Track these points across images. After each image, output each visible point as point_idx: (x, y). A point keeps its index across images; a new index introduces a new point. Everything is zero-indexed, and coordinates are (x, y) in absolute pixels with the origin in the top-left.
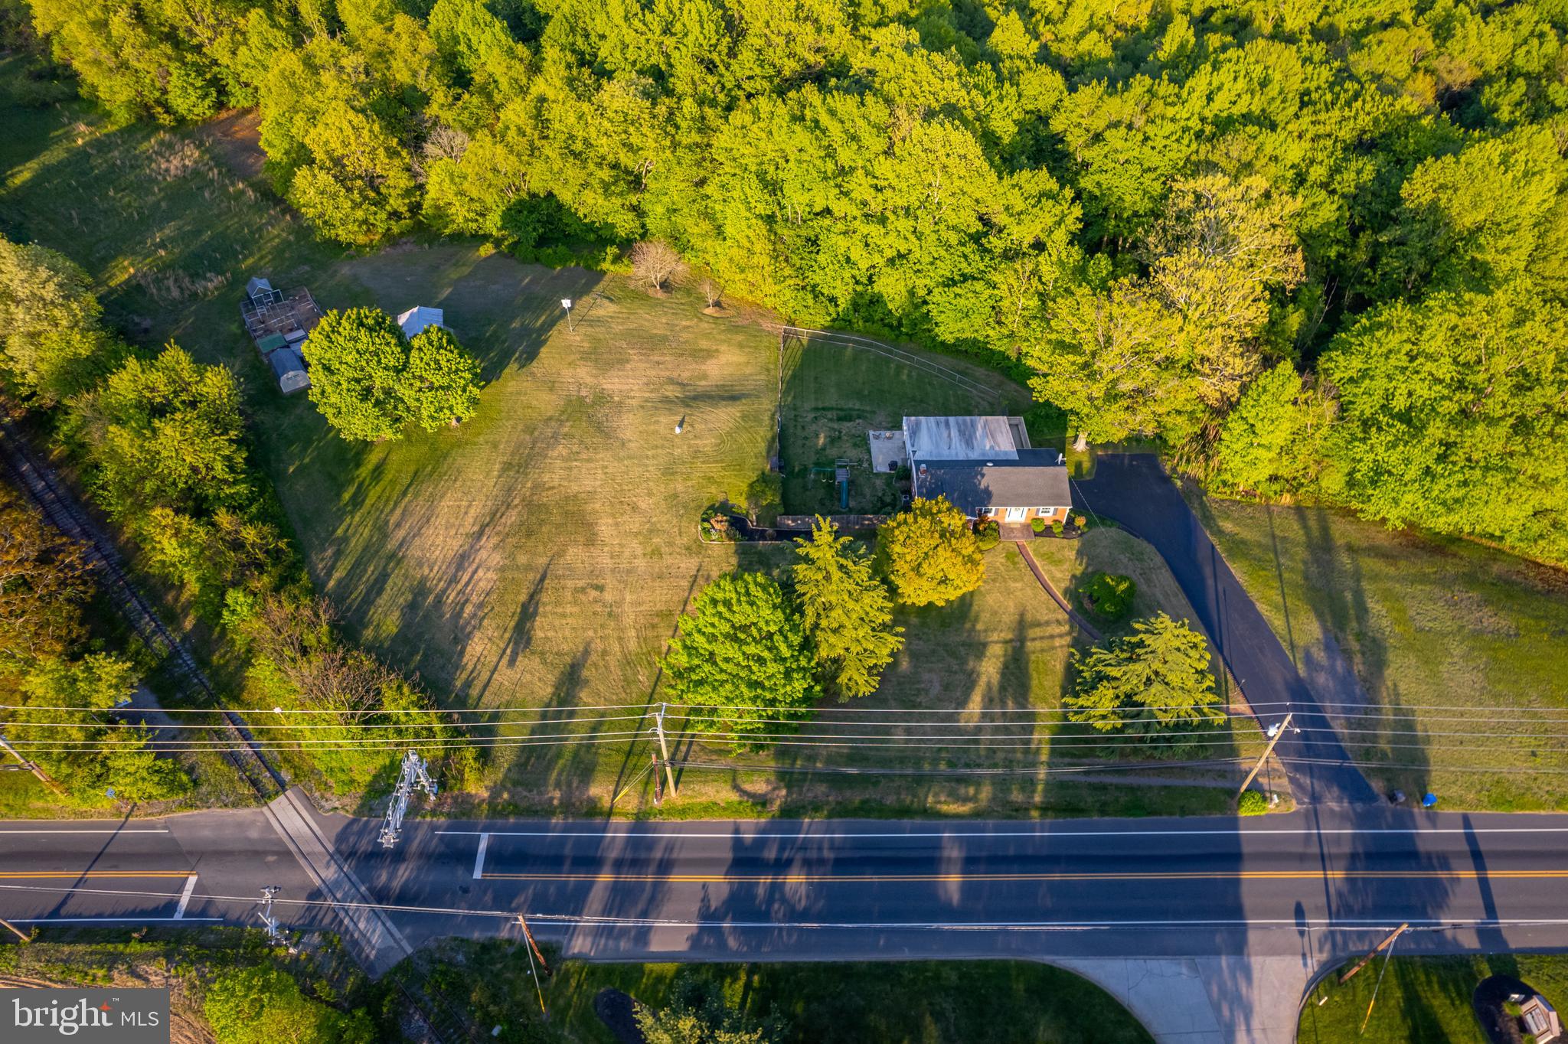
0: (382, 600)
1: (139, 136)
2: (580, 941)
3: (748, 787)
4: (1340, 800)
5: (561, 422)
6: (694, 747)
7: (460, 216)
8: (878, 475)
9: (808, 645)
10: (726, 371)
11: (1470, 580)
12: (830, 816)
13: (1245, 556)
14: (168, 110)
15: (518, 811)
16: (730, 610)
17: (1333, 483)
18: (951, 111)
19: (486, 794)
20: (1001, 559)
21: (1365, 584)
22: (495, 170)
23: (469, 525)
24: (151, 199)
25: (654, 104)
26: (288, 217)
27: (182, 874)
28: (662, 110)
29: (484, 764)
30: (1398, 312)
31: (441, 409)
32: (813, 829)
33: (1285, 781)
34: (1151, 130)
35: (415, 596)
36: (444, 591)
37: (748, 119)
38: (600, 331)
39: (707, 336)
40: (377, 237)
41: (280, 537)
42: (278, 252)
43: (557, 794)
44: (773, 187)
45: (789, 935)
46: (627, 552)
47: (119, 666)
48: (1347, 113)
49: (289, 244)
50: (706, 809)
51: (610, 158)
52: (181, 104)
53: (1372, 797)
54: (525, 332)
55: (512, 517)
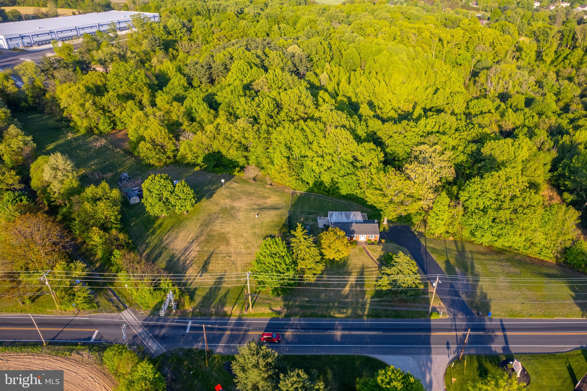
0: (160, 259)
1: (88, 136)
2: (219, 349)
3: (275, 309)
4: (462, 315)
5: (220, 214)
6: (258, 298)
7: (190, 158)
8: (320, 228)
9: (295, 263)
10: (273, 202)
11: (508, 260)
12: (300, 317)
13: (436, 253)
14: (97, 129)
15: (201, 315)
16: (271, 247)
17: (466, 234)
18: (344, 126)
19: (191, 310)
20: (358, 250)
21: (475, 261)
22: (202, 143)
23: (189, 239)
24: (90, 153)
25: (253, 126)
26: (133, 158)
27: (93, 330)
28: (256, 128)
29: (192, 301)
30: (477, 179)
31: (182, 206)
32: (294, 320)
33: (445, 310)
34: (406, 134)
35: (171, 258)
36: (180, 257)
37: (282, 129)
38: (233, 191)
39: (267, 193)
40: (162, 164)
41: (129, 239)
42: (130, 167)
43: (214, 310)
44: (289, 149)
45: (286, 348)
46: (239, 247)
47: (83, 265)
48: (469, 133)
49: (134, 165)
50: (261, 315)
51: (238, 140)
52: (101, 127)
53: (473, 314)
54: (208, 190)
55: (203, 238)
